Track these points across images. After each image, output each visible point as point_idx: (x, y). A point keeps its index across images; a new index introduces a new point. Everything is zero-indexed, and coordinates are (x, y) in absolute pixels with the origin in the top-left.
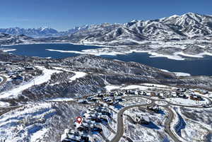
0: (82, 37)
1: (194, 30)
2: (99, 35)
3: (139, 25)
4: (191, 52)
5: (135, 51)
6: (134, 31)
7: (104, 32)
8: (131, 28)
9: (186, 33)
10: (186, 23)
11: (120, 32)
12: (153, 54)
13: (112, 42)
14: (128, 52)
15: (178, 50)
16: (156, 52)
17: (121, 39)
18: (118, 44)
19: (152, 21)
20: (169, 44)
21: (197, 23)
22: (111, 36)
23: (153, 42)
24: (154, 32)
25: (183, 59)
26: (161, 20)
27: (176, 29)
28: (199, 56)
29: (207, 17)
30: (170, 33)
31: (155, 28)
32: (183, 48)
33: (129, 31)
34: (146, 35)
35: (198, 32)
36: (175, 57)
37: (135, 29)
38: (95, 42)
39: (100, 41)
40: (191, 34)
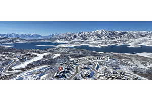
0: (56, 39)
2: (66, 38)
3: (83, 34)
5: (82, 44)
6: (82, 36)
7: (68, 36)
8: (80, 35)
9: (102, 37)
10: (102, 33)
11: (75, 36)
13: (72, 41)
14: (79, 45)
15: (99, 44)
17: (76, 40)
18: (75, 42)
19: (89, 32)
20: (96, 42)
21: (105, 33)
22: (71, 38)
23: (90, 41)
24: (90, 37)
26: (92, 32)
27: (98, 35)
28: (107, 46)
29: (109, 31)
30: (96, 37)
31: (90, 35)
32: (101, 43)
34: (87, 38)
35: (106, 37)
36: (98, 46)
40: (104, 38)
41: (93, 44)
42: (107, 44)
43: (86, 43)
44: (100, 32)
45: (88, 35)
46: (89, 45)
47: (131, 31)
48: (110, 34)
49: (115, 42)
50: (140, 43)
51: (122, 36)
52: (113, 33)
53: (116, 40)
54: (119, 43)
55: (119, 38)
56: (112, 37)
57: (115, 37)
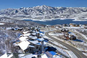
1: (46, 11)
3: (25, 9)
4: (48, 19)
8: (22, 10)
9: (44, 13)
10: (43, 9)
11: (17, 11)
13: (14, 16)
15: (42, 18)
16: (34, 19)
17: (18, 14)
18: (17, 16)
19: (30, 8)
20: (38, 16)
21: (47, 9)
22: (13, 13)
24: (31, 12)
26: (33, 8)
27: (40, 11)
29: (50, 7)
30: (38, 12)
31: (32, 10)
32: (44, 17)
33: (21, 11)
34: (28, 13)
35: (48, 12)
37: (23, 11)
38: (5, 16)
39: (7, 15)
40: (45, 13)
41: (36, 18)
42: (50, 18)
43: (28, 17)
44: (41, 8)
45: (29, 10)
46: (32, 19)
47: (71, 7)
49: (58, 17)
50: (83, 18)
51: (64, 11)
54: (62, 17)
55: (61, 13)
56: (53, 12)
57: (56, 12)
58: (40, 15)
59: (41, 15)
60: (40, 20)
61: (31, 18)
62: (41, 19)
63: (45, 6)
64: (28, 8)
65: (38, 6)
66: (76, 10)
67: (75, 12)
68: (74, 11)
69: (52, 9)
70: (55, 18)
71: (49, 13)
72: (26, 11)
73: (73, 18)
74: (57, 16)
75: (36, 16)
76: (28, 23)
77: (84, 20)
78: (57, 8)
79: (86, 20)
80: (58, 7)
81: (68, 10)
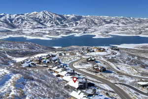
1: (50, 22)
3: (8, 17)
4: (54, 35)
8: (2, 19)
9: (45, 24)
10: (44, 18)
12: (28, 37)
14: (5, 37)
15: (44, 34)
16: (29, 36)
19: (18, 15)
20: (36, 31)
21: (50, 17)
23: (24, 30)
24: (22, 23)
25: (51, 39)
27: (39, 21)
29: (55, 14)
30: (35, 23)
31: (23, 20)
32: (48, 33)
34: (16, 24)
37: (5, 20)
40: (49, 24)
41: (32, 34)
42: (58, 34)
44: (40, 15)
45: (18, 19)
46: (25, 36)
48: (58, 19)
49: (71, 32)
51: (79, 22)
52: (64, 18)
53: (71, 29)
54: (77, 32)
55: (74, 25)
56: (62, 23)
57: (67, 24)
58: (39, 27)
59: (41, 28)
60: (42, 38)
61: (24, 34)
62: (42, 36)
63: (47, 13)
64: (14, 16)
65: (35, 12)
66: (96, 21)
67: (96, 24)
68: (93, 22)
69: (60, 17)
70: (67, 33)
71: (54, 24)
72: (11, 20)
73: (92, 34)
74: (69, 30)
75: (32, 31)
76: (23, 46)
77: (108, 36)
78: (68, 17)
79: (110, 37)
80: (68, 15)
81: (85, 20)
